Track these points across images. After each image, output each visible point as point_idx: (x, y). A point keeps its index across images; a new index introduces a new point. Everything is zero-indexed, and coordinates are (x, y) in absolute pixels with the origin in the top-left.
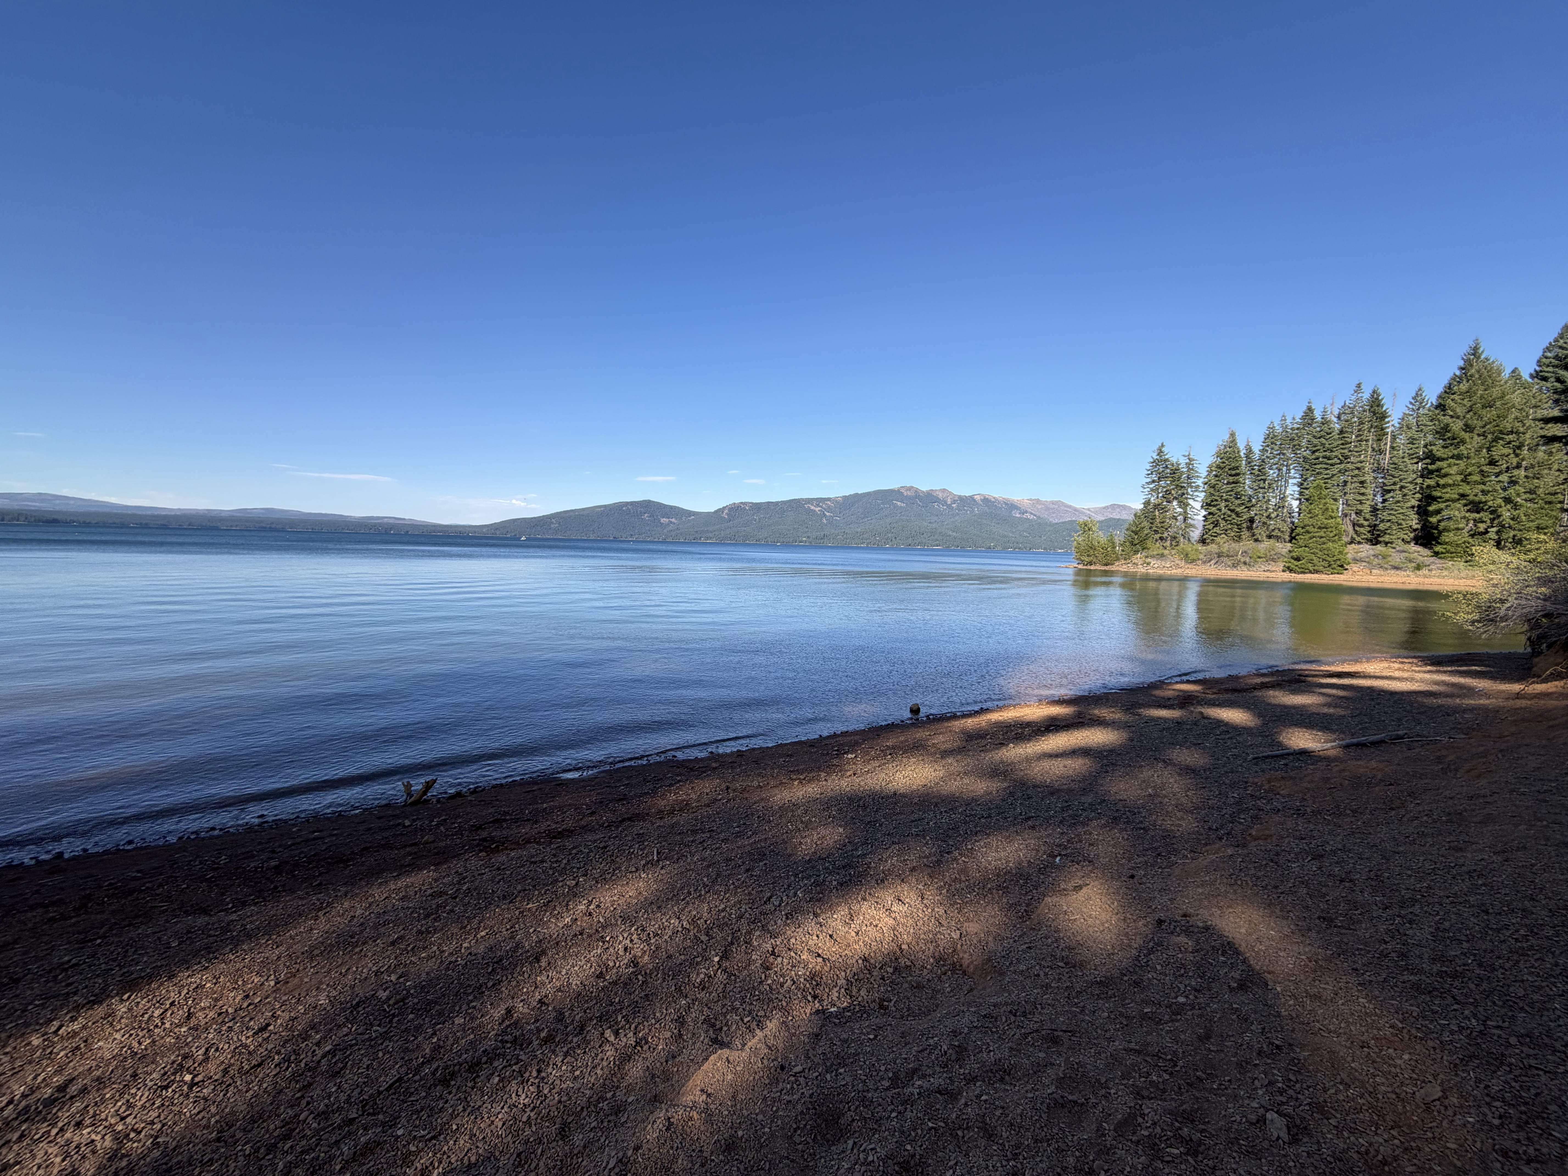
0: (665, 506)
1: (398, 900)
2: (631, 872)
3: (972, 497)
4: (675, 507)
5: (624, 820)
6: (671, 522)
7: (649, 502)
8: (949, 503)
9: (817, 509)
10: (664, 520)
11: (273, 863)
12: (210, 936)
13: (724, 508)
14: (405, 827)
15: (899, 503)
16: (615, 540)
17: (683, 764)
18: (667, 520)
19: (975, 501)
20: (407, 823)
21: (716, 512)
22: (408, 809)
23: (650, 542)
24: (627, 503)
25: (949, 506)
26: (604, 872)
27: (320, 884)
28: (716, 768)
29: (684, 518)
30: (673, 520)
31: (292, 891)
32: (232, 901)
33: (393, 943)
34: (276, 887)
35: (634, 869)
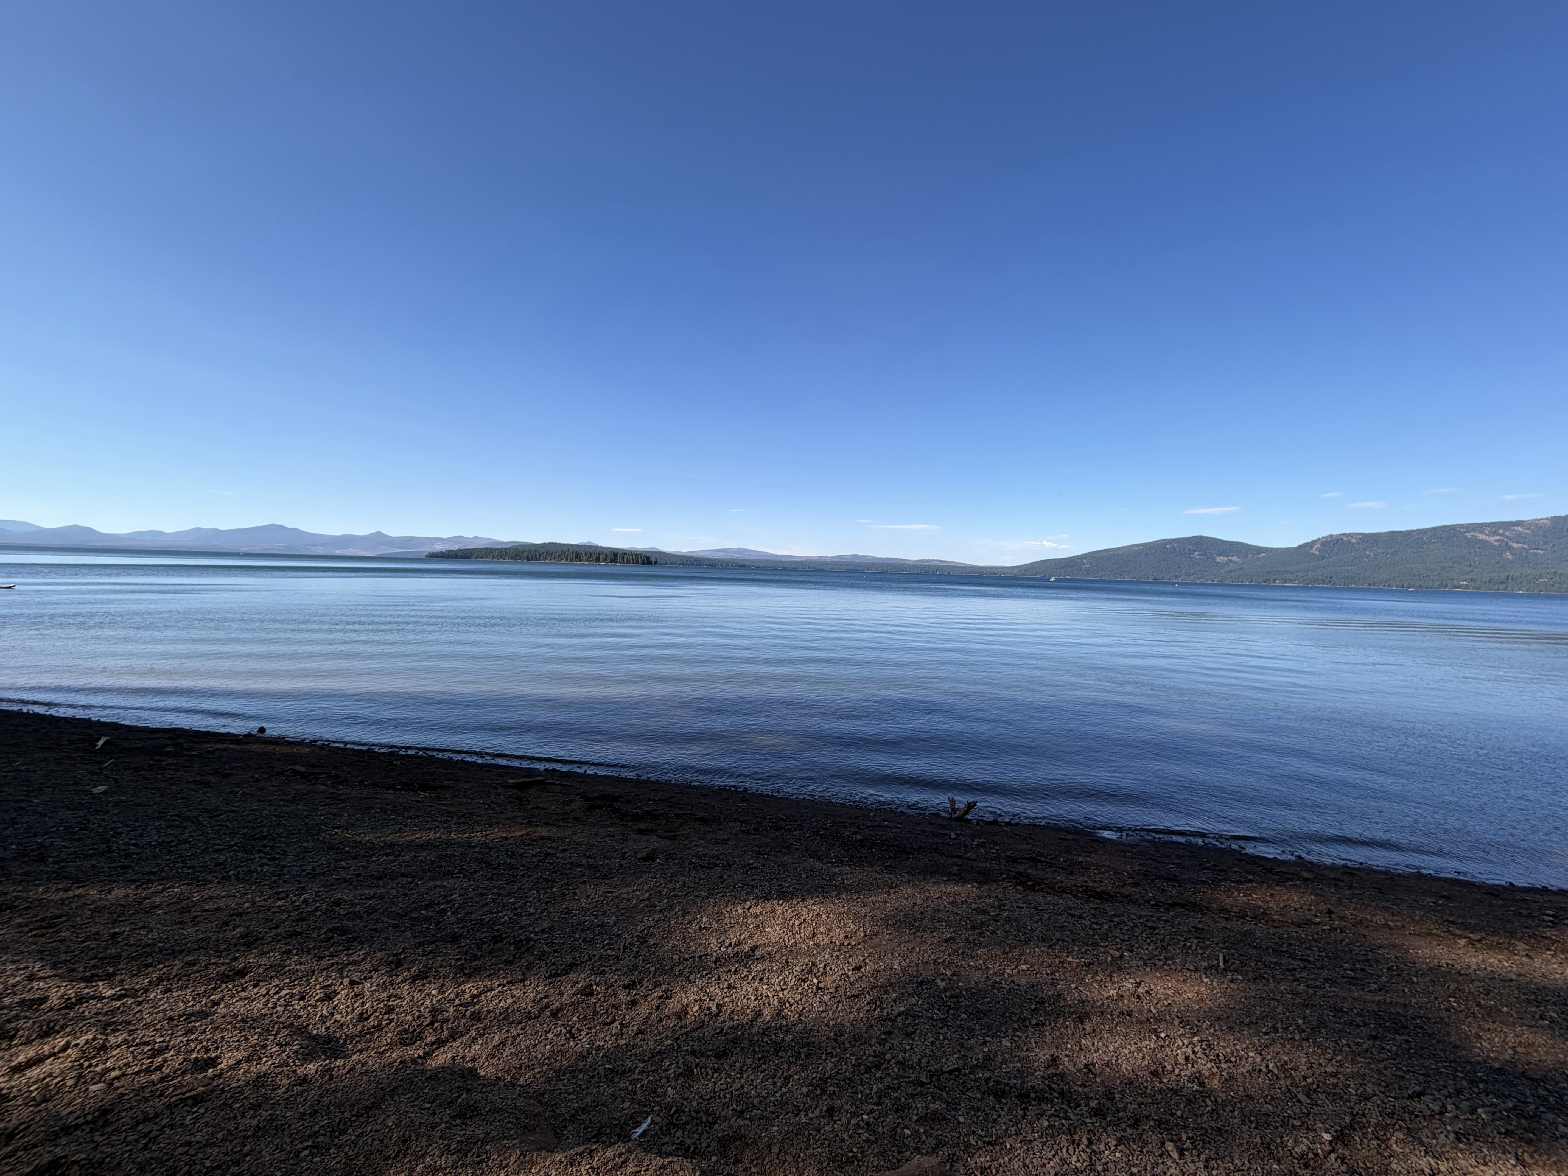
0: (1223, 542)
1: (948, 903)
2: (1188, 969)
4: (1238, 543)
5: (1174, 905)
6: (1231, 561)
7: (1201, 537)
9: (1492, 539)
10: (1220, 559)
11: (859, 837)
12: (823, 879)
13: (1314, 542)
14: (950, 838)
16: (1156, 581)
17: (1256, 860)
18: (1226, 559)
20: (953, 836)
21: (1300, 547)
22: (953, 823)
23: (1202, 584)
24: (1172, 540)
26: (1152, 957)
27: (890, 866)
28: (1308, 879)
29: (1250, 556)
30: (1234, 558)
31: (871, 864)
32: (835, 857)
33: (947, 941)
34: (861, 857)
35: (1192, 968)
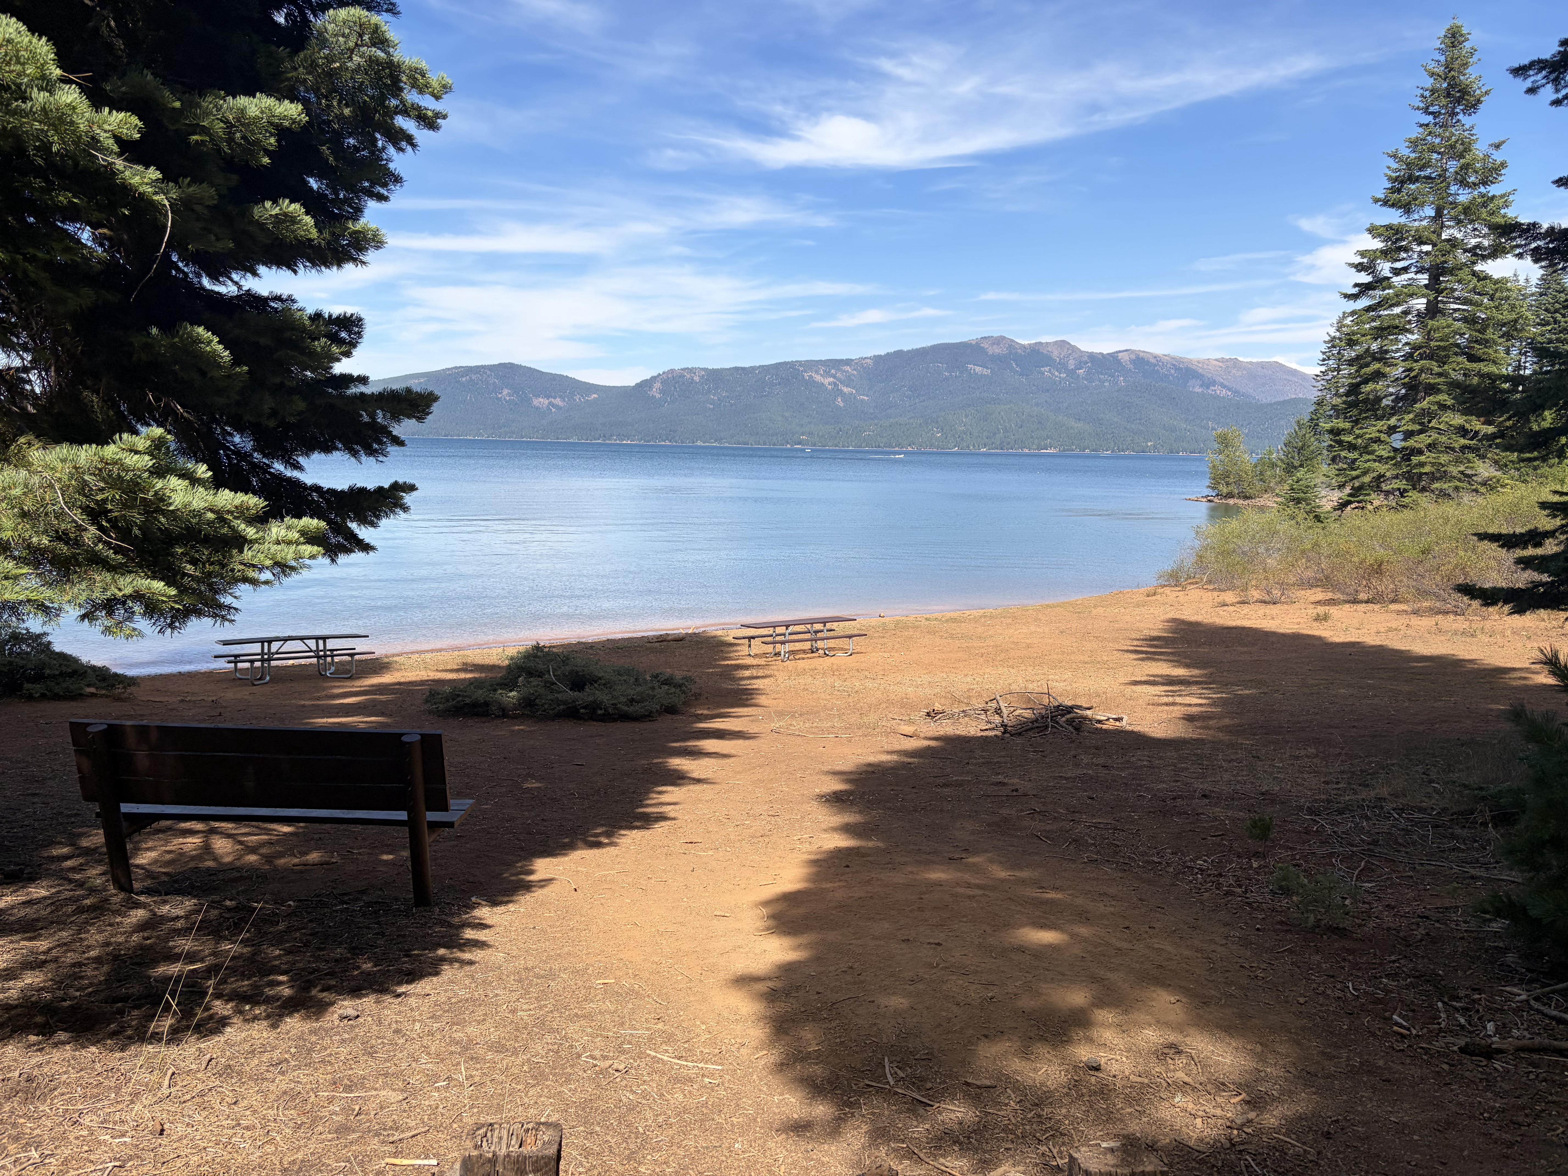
3: (1114, 356)
4: (561, 377)
6: (554, 406)
8: (1071, 367)
9: (827, 381)
10: (541, 402)
13: (653, 379)
15: (978, 369)
18: (546, 401)
19: (1119, 362)
25: (1072, 373)
29: (577, 398)
30: (558, 401)
